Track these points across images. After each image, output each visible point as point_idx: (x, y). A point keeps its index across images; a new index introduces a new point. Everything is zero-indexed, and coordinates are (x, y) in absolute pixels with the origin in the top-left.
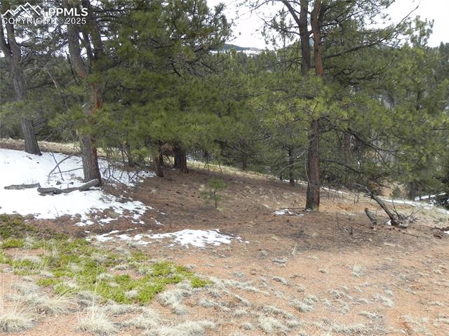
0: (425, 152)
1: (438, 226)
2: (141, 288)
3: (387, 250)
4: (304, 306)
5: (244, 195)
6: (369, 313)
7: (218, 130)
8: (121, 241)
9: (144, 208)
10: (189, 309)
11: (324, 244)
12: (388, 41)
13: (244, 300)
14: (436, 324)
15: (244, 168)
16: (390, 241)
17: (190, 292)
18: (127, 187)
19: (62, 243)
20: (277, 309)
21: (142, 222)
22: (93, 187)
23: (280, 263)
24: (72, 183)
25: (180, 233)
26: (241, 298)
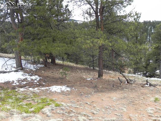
0: (138, 58)
1: (143, 83)
2: (35, 107)
3: (125, 92)
4: (95, 112)
5: (76, 73)
6: (117, 114)
7: (66, 49)
8: (29, 91)
9: (39, 78)
10: (53, 115)
11: (104, 90)
12: (126, 19)
13: (74, 111)
14: (140, 117)
15: (77, 63)
16: (126, 89)
17: (54, 109)
18: (33, 70)
19: (6, 91)
20: (85, 114)
21: (38, 83)
22: (19, 71)
23: (88, 97)
24: (11, 69)
25: (52, 87)
26: (73, 110)
